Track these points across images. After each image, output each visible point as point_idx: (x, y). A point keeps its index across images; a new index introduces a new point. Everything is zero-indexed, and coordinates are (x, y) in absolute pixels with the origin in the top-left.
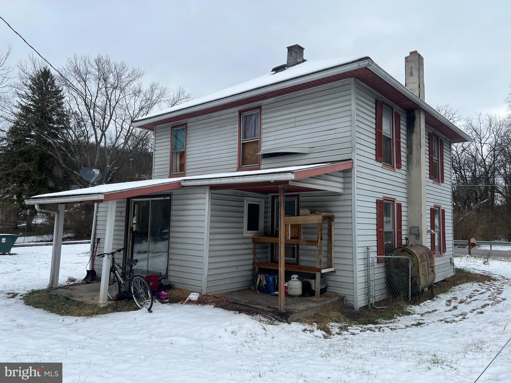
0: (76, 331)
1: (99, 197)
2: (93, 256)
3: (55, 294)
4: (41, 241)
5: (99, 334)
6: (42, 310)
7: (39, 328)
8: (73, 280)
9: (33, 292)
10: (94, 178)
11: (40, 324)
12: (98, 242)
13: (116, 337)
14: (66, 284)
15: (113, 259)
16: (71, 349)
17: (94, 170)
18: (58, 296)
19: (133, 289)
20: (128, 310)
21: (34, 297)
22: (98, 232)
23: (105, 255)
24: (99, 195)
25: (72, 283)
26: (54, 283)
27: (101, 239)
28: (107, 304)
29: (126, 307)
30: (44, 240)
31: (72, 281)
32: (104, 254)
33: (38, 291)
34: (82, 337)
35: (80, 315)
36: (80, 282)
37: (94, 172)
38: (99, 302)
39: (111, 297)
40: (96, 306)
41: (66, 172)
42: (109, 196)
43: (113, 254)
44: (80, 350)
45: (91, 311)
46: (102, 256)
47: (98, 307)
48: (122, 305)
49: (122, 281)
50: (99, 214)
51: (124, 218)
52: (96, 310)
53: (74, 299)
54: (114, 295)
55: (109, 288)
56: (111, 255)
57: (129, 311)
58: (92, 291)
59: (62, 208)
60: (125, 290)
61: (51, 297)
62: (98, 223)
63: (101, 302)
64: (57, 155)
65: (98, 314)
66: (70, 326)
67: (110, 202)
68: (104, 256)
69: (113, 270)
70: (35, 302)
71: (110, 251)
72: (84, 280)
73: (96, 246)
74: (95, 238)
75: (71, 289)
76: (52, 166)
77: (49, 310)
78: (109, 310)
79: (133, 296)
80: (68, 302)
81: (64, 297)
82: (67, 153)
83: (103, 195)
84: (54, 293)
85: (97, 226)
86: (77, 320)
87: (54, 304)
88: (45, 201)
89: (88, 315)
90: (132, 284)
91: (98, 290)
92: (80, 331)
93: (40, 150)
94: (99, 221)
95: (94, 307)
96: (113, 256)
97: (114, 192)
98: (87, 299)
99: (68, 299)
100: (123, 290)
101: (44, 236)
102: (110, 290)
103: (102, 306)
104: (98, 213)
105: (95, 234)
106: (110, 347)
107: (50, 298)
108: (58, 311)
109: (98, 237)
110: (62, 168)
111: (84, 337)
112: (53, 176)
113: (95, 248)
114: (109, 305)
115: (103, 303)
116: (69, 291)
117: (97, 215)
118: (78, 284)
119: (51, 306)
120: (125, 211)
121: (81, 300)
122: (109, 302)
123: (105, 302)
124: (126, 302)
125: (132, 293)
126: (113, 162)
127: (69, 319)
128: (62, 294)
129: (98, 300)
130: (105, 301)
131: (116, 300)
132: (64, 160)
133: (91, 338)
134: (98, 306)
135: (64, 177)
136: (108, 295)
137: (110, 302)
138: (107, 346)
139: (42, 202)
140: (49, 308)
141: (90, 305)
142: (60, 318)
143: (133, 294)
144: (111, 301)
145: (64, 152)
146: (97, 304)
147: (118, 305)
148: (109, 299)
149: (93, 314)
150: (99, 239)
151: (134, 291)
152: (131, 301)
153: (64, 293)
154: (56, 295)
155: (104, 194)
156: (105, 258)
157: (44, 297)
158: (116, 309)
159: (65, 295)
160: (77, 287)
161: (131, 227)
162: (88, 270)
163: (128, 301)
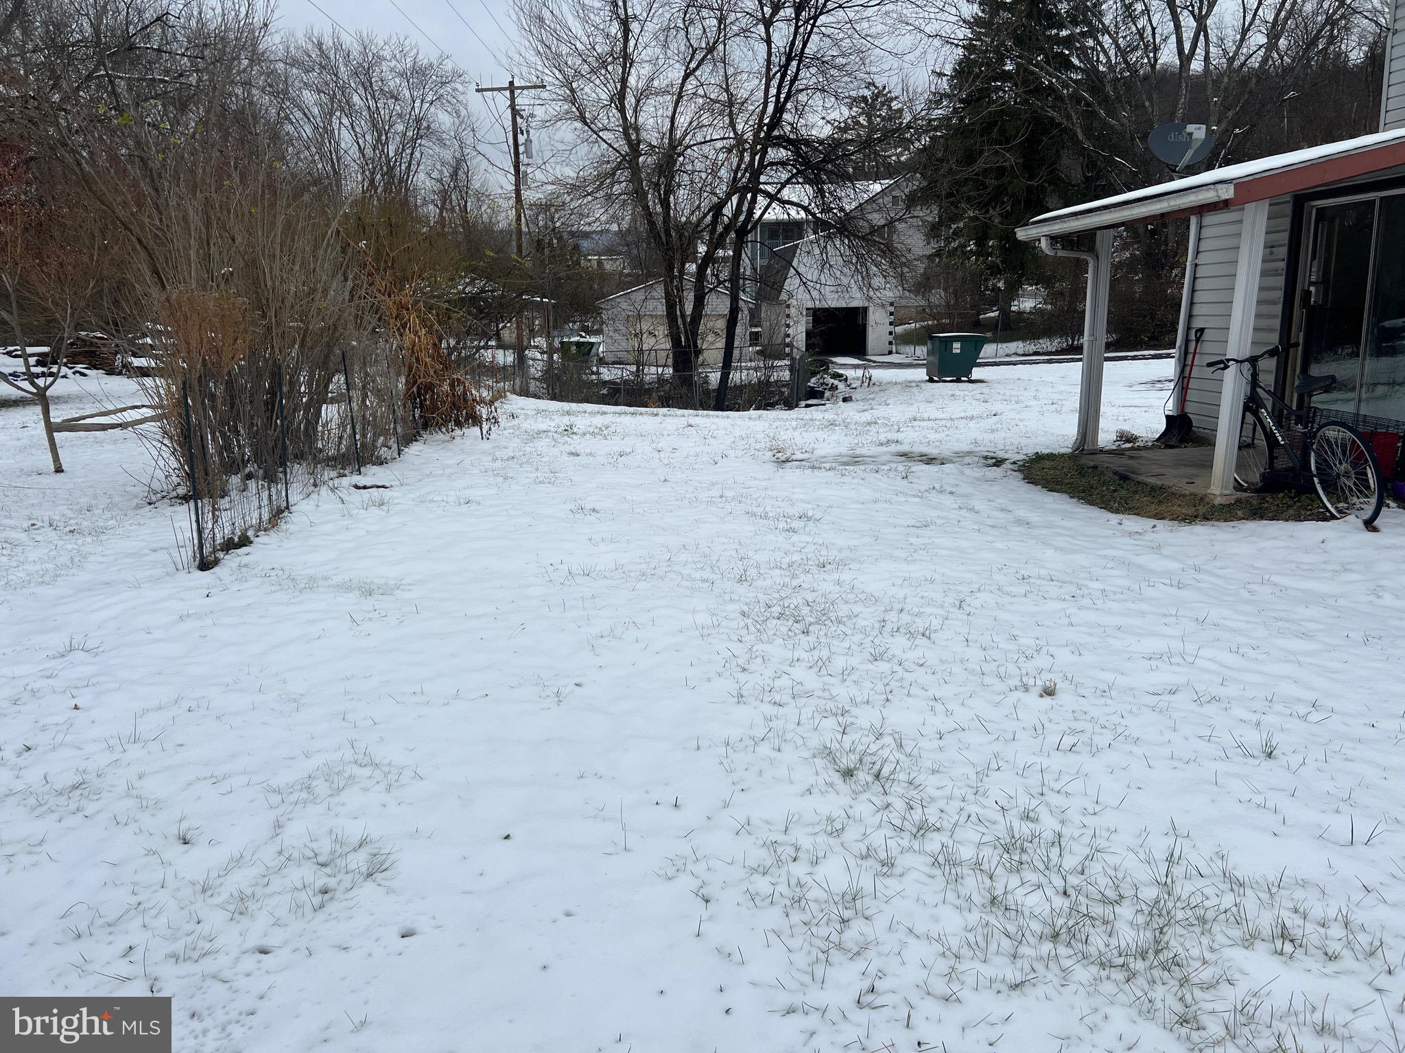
0: (1157, 548)
1: (1220, 192)
2: (1184, 378)
3: (1092, 464)
4: (1036, 353)
5: (1218, 564)
6: (1065, 497)
7: (1068, 533)
8: (1130, 439)
9: (1039, 458)
10: (1190, 153)
11: (1066, 523)
12: (1197, 340)
13: (1267, 577)
14: (1114, 447)
15: (1255, 376)
16: (1152, 584)
17: (1190, 128)
18: (1100, 469)
19: (1316, 462)
20: (1298, 518)
21: (1043, 468)
22: (1197, 310)
23: (1231, 363)
24: (1219, 186)
25: (1128, 445)
26: (1089, 438)
27: (1206, 331)
28: (1233, 497)
29: (1291, 512)
30: (1041, 351)
31: (1128, 441)
32: (1228, 360)
33: (1051, 457)
34: (1175, 566)
35: (1160, 516)
36: (1150, 444)
37: (1191, 134)
38: (1209, 491)
39: (1244, 481)
40: (1202, 499)
41: (1092, 165)
42: (1247, 189)
43: (1253, 360)
44: (1174, 591)
45: (1191, 511)
46: (1222, 366)
47: (1208, 504)
48: (1278, 505)
49: (1280, 438)
50: (1202, 259)
51: (1283, 265)
52: (1202, 510)
53: (1140, 478)
54: (1256, 477)
55: (1239, 457)
56: (1247, 365)
57: (1300, 521)
58: (1186, 466)
59: (1104, 242)
60: (1291, 465)
61: (1082, 471)
62: (1200, 284)
63: (1217, 492)
64: (1069, 117)
65: (1208, 519)
66: (1138, 537)
67: (1250, 207)
68: (1226, 367)
69: (1251, 405)
70: (1046, 480)
71: (1246, 353)
72: (1158, 440)
73: (1192, 349)
74: (1189, 328)
75: (1131, 457)
76: (1057, 151)
77: (1083, 499)
78: (1240, 513)
79: (1316, 480)
80: (1125, 485)
81: (1116, 473)
82: (1097, 108)
83: (1232, 187)
84: (1088, 461)
85: (1196, 294)
86: (1154, 526)
87: (1092, 487)
88: (1065, 225)
89: (1184, 520)
90: (1314, 447)
91: (1208, 465)
92: (1165, 552)
93: (1026, 112)
94: (1201, 280)
95: (1197, 502)
96: (1254, 367)
97: (1264, 175)
98: (1174, 480)
99: (1124, 478)
100: (1282, 463)
101: (1041, 341)
102: (1241, 466)
103: (1218, 501)
104: (1200, 255)
105: (1190, 316)
106: (1252, 598)
107: (1080, 473)
108: (1103, 503)
109: (1197, 323)
110: (1082, 152)
111: (1181, 566)
112: (1059, 179)
113: (1190, 357)
114: (1238, 501)
115: (1222, 495)
116: (1125, 461)
117: (1197, 261)
118: (1145, 448)
119: (1084, 491)
120: (1287, 242)
121: (1159, 483)
122: (1239, 493)
123: (1228, 492)
124: (1290, 497)
125: (1311, 472)
126: (1230, 114)
127: (1133, 523)
128: (1111, 466)
129: (1208, 486)
130: (1226, 489)
131: (1257, 491)
132: (1088, 131)
133: (1197, 569)
134: (1207, 500)
135: (1087, 178)
136: (1235, 479)
137: (1244, 495)
138: (1245, 594)
139: (1057, 228)
140: (1082, 495)
141: (1184, 496)
142: (1114, 518)
143: (1315, 476)
144: (1245, 491)
145: (1088, 104)
146: (1206, 495)
147: (1266, 505)
148: (1238, 487)
149: (1196, 517)
150: (1202, 330)
151: (1317, 468)
152: (1307, 497)
153: (1117, 463)
154: (1095, 467)
155: (1235, 182)
156: (1230, 375)
157: (1065, 470)
158: (1257, 513)
159: (1117, 469)
160: (1143, 453)
161: (1303, 290)
162: (1171, 413)
163: (1295, 497)
